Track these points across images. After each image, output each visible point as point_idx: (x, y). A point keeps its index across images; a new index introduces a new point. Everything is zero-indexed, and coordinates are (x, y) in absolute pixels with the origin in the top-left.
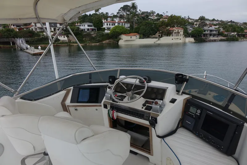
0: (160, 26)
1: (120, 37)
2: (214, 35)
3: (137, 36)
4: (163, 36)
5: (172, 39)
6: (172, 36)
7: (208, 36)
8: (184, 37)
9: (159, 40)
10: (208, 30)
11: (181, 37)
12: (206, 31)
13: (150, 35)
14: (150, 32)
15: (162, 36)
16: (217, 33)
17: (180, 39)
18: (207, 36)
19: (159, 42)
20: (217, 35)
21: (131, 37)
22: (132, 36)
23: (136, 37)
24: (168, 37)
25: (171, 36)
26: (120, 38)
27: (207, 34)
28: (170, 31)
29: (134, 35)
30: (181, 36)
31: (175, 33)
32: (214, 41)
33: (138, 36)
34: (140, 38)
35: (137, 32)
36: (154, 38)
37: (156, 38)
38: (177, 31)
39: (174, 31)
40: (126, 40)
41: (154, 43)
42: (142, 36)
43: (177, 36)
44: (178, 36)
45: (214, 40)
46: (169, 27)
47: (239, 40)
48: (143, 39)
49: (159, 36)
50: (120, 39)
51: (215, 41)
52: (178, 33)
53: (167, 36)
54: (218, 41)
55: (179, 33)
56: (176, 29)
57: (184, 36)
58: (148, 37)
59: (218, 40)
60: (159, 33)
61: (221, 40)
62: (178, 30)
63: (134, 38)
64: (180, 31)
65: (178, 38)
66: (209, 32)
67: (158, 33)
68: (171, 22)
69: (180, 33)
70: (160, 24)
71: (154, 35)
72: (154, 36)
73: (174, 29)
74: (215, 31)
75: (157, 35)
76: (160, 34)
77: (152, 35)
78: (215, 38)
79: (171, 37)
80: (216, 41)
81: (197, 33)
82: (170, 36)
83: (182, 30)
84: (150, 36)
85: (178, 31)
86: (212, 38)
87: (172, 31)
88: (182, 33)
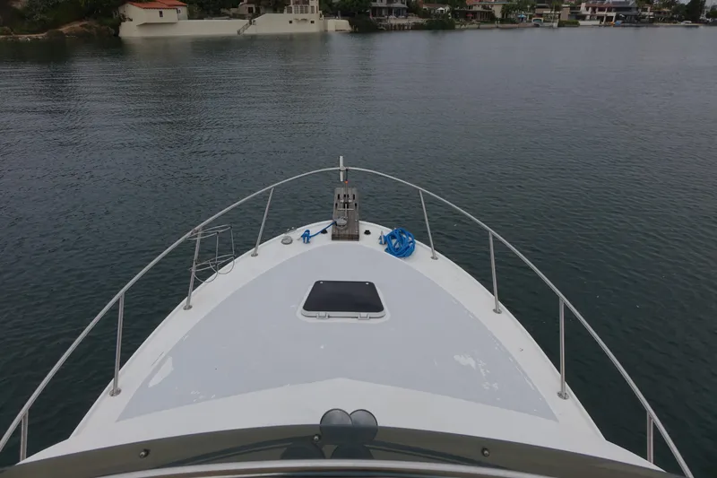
1: (121, 11)
2: (398, 12)
3: (179, 8)
4: (262, 10)
5: (291, 22)
6: (290, 11)
7: (383, 13)
8: (321, 16)
9: (251, 24)
11: (315, 16)
13: (221, 7)
15: (258, 14)
16: (405, 6)
17: (312, 22)
18: (381, 15)
19: (251, 31)
21: (161, 13)
22: (163, 11)
23: (178, 12)
24: (279, 15)
25: (286, 10)
26: (123, 16)
27: (381, 8)
29: (171, 7)
30: (313, 12)
33: (184, 11)
34: (191, 16)
36: (235, 16)
37: (242, 17)
40: (145, 24)
41: (239, 32)
42: (196, 9)
43: (302, 12)
44: (306, 12)
45: (399, 26)
47: (457, 27)
48: (202, 18)
49: (250, 10)
50: (123, 19)
51: (401, 28)
52: (305, 2)
53: (275, 11)
54: (408, 29)
57: (321, 12)
58: (217, 14)
59: (408, 26)
61: (417, 27)
63: (170, 15)
65: (305, 20)
69: (311, 3)
71: (236, 7)
72: (233, 10)
74: (399, 1)
75: (243, 7)
76: (253, 6)
77: (228, 9)
78: (402, 21)
79: (285, 16)
80: (403, 29)
82: (282, 12)
84: (222, 10)
86: (393, 20)
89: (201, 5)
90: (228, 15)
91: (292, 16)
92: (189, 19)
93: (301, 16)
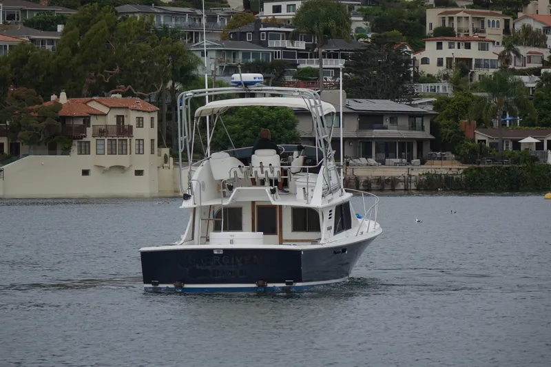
0: (2, 83)
4: (23, 148)
5: (85, 173)
6: (85, 150)
8: (166, 160)
11: (148, 160)
15: (15, 153)
16: (426, 134)
17: (139, 173)
20: (427, 150)
24: (59, 159)
25: (75, 149)
28: (63, 119)
30: (140, 151)
31: (102, 132)
38: (111, 120)
39: (94, 121)
43: (112, 152)
44: (123, 152)
45: (379, 180)
46: (63, 95)
52: (124, 130)
53: (52, 150)
55: (128, 131)
56: (105, 110)
57: (166, 151)
59: (407, 181)
62: (121, 113)
64: (133, 122)
65: (121, 168)
66: (351, 129)
68: (75, 59)
69: (138, 133)
70: (8, 68)
73: (95, 105)
74: (404, 122)
76: (4, 140)
78: (394, 169)
79: (74, 161)
80: (393, 189)
81: (248, 132)
82: (66, 151)
83: (147, 118)
85: (120, 119)
86: (363, 169)
87: (81, 122)
88: (147, 132)
91: (87, 161)
93: (110, 160)
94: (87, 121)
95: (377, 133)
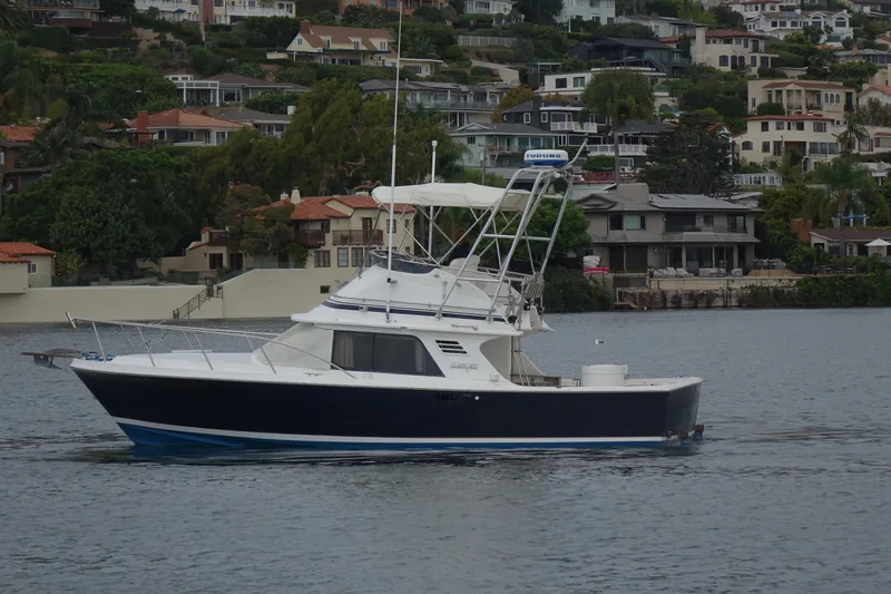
0: (220, 179)
2: (702, 256)
3: (34, 261)
4: (246, 261)
5: (325, 290)
6: (323, 261)
9: (210, 293)
10: (643, 216)
12: (631, 223)
13: (134, 256)
14: (133, 230)
15: (237, 267)
16: (749, 237)
19: (211, 309)
20: (751, 258)
23: (32, 269)
24: (292, 273)
25: (311, 260)
27: (641, 248)
28: (297, 223)
29: (16, 259)
31: (345, 239)
32: (695, 307)
33: (44, 266)
34: (59, 279)
35: (38, 235)
36: (174, 277)
37: (189, 278)
38: (356, 224)
39: (334, 226)
41: (176, 316)
42: (73, 262)
43: (357, 263)
46: (296, 193)
48: (87, 284)
49: (215, 261)
52: (372, 236)
53: (283, 261)
54: (725, 307)
55: (379, 238)
56: (348, 211)
58: (126, 272)
59: (726, 296)
60: (211, 243)
61: (757, 300)
62: (368, 214)
63: (13, 277)
64: (383, 227)
66: (655, 232)
67: (205, 237)
68: (310, 148)
69: (387, 238)
70: (226, 160)
71: (176, 253)
72: (169, 263)
73: (335, 206)
74: (722, 222)
75: (199, 253)
76: (223, 250)
77: (156, 258)
78: (709, 281)
79: (310, 275)
80: (709, 307)
82: (301, 263)
83: (400, 219)
84: (140, 264)
85: (367, 222)
86: (672, 280)
87: (318, 227)
89: (86, 252)
90: (154, 274)
91: (328, 275)
92: (54, 284)
94: (325, 225)
95: (688, 236)
